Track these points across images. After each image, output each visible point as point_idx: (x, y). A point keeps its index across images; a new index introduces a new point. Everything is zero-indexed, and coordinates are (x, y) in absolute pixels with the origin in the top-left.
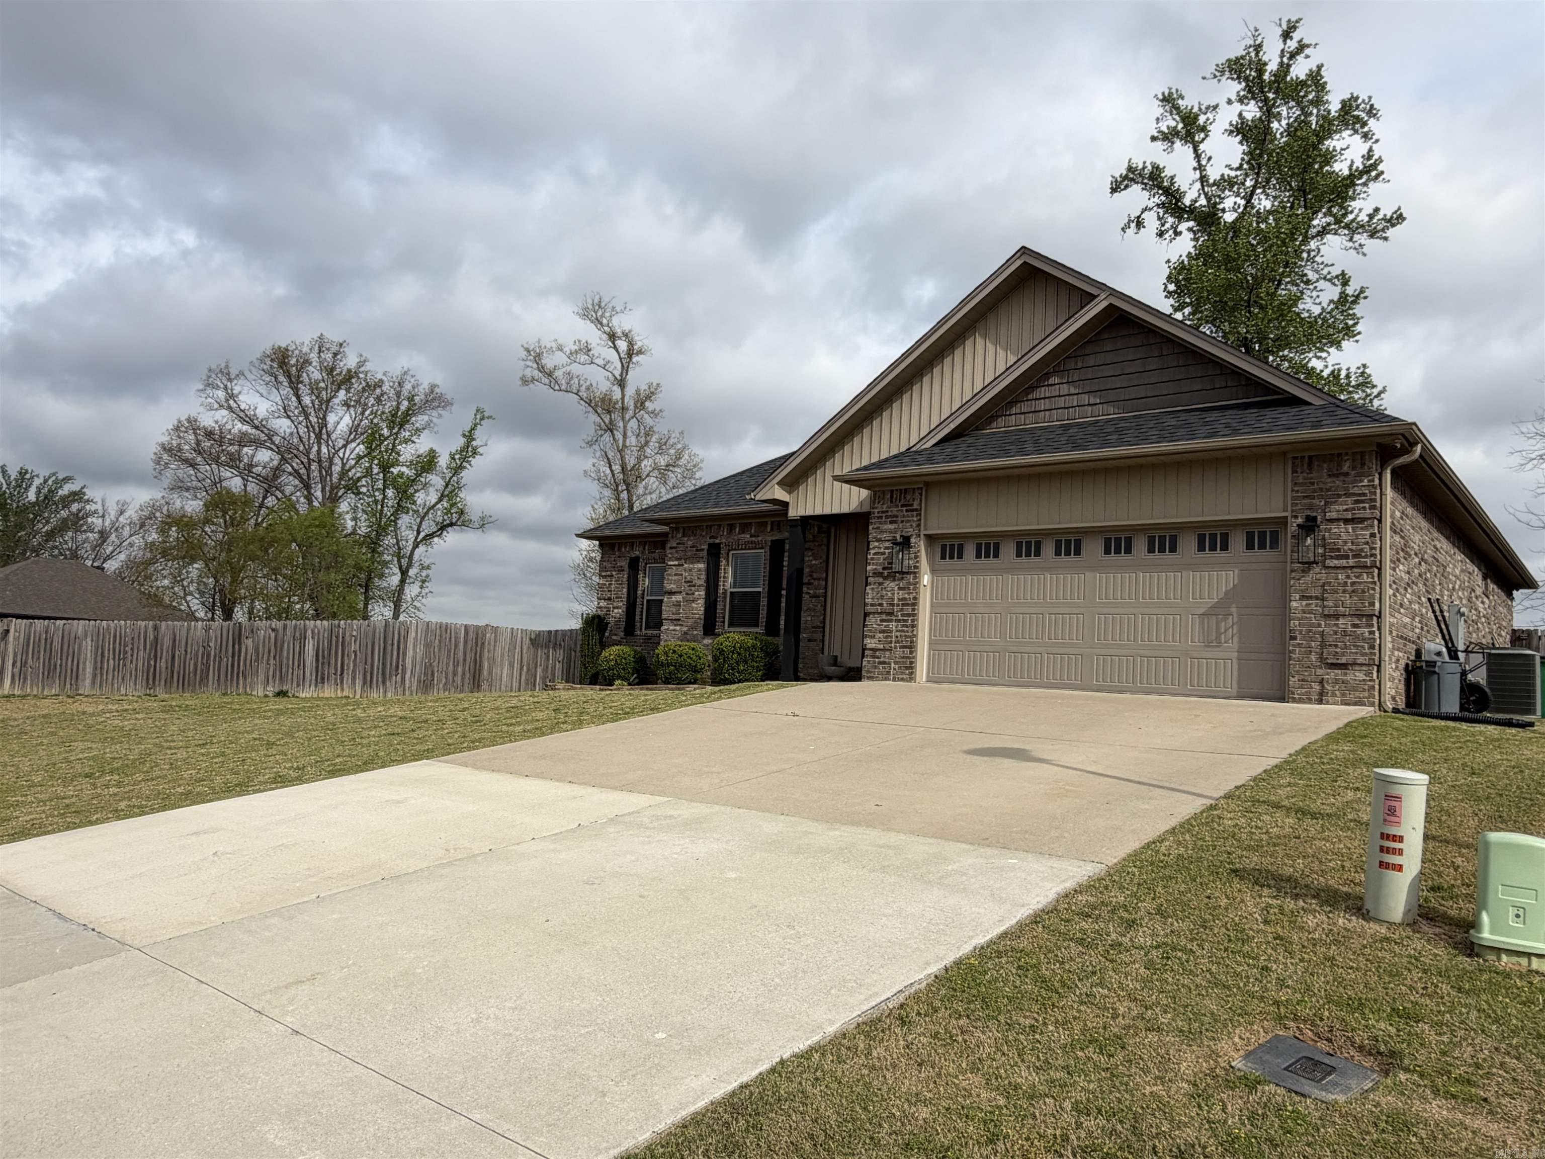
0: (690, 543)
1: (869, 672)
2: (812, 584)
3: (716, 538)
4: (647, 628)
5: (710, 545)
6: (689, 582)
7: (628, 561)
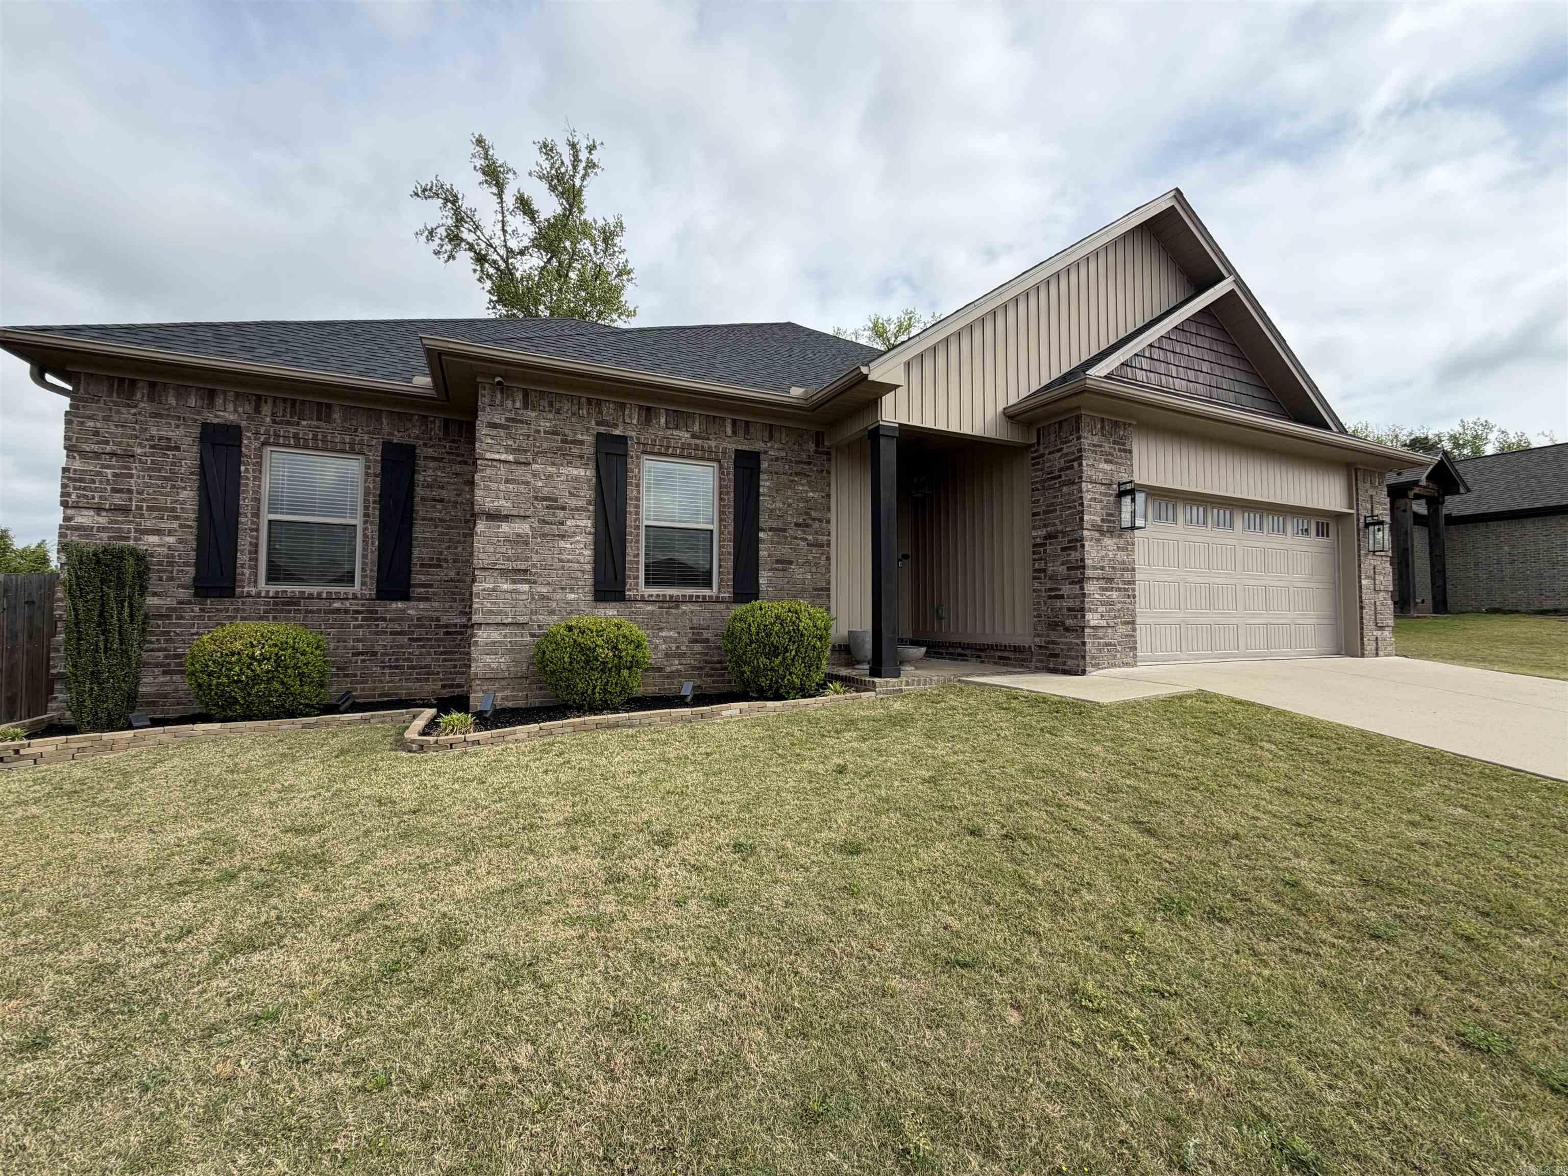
0: (545, 425)
1: (1094, 658)
2: (807, 526)
3: (616, 426)
4: (270, 579)
5: (599, 435)
6: (546, 499)
7: (196, 431)
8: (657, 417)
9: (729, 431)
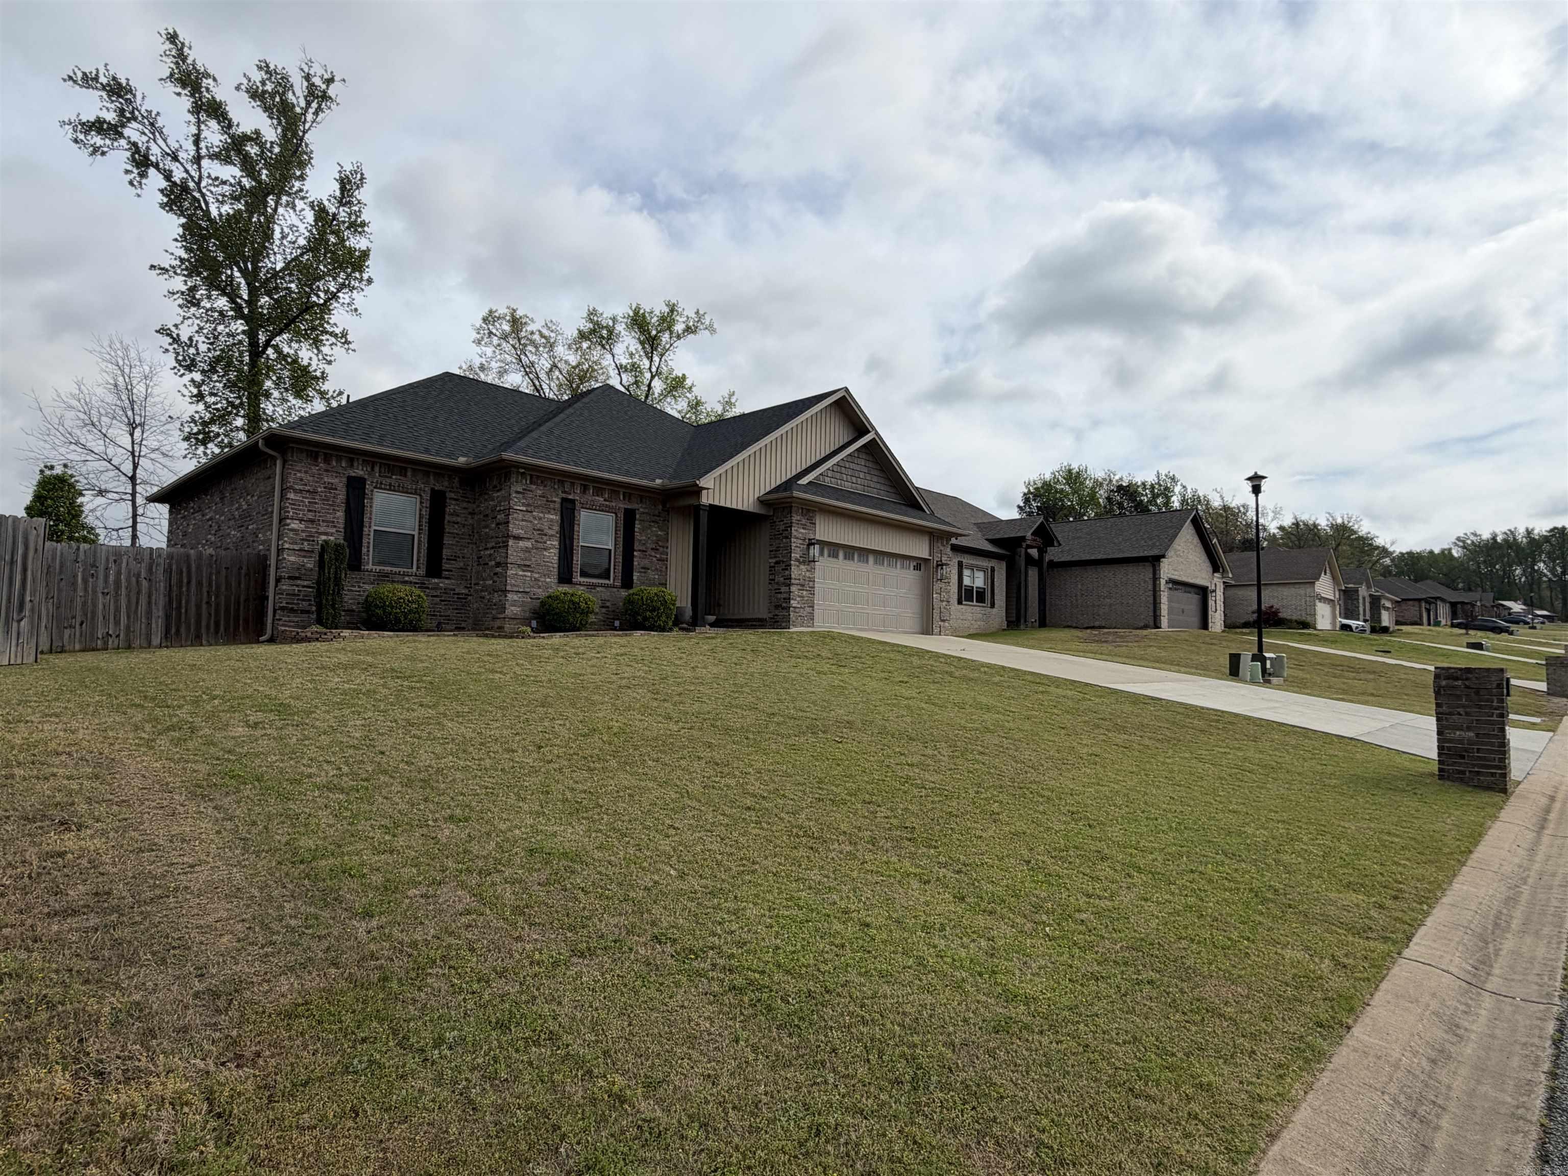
1: (793, 621)
2: (657, 549)
3: (570, 494)
4: (375, 563)
5: (563, 499)
7: (344, 480)
8: (589, 489)
9: (622, 497)
